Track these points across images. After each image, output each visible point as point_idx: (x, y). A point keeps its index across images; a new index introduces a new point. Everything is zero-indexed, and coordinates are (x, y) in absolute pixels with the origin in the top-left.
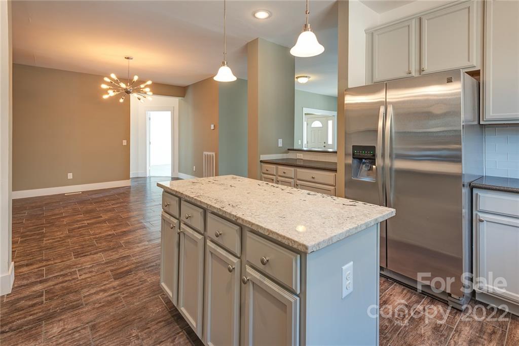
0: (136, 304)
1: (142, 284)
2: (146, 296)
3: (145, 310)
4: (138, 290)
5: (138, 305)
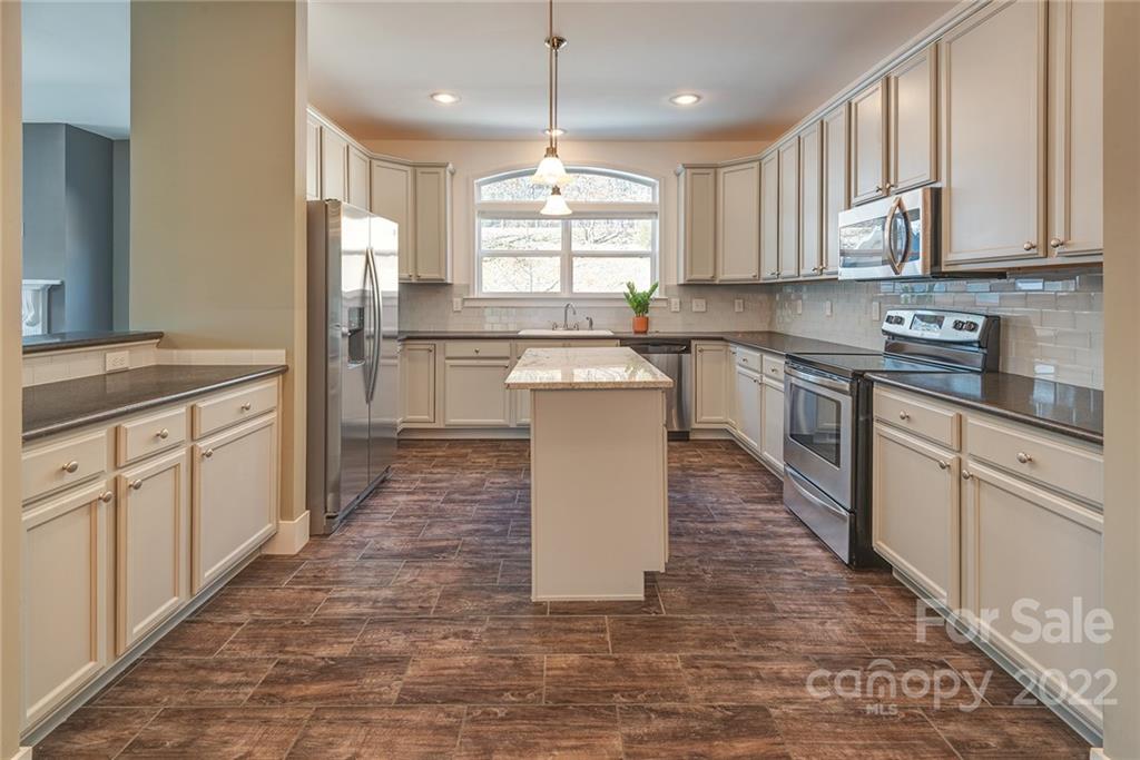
0: (708, 616)
1: (696, 658)
2: (690, 625)
3: (693, 600)
4: (704, 646)
5: (704, 613)
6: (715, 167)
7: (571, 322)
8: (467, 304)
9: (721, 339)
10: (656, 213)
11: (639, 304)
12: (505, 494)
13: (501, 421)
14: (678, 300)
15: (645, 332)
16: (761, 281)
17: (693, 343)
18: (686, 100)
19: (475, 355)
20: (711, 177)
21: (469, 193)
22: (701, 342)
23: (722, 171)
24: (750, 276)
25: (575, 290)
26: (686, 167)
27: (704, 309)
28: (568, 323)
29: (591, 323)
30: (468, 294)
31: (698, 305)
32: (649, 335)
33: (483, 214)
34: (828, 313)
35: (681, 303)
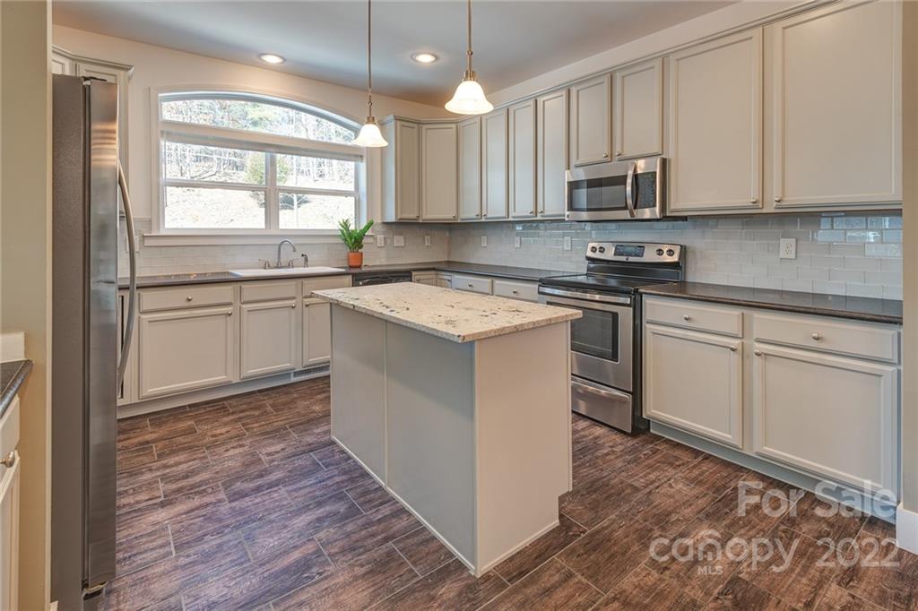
6: (419, 123)
7: (284, 260)
8: (148, 243)
9: (434, 269)
10: (361, 156)
11: (356, 241)
12: (299, 462)
13: (221, 378)
14: (382, 236)
15: (360, 267)
16: (459, 221)
17: (413, 273)
18: (425, 58)
19: (187, 304)
20: (416, 130)
21: (152, 109)
22: (420, 273)
23: (425, 127)
24: (451, 216)
25: (281, 227)
26: (397, 119)
27: (403, 245)
28: (282, 261)
29: (306, 260)
30: (150, 229)
31: (399, 241)
32: (364, 269)
33: (171, 136)
34: (517, 245)
35: (385, 238)
